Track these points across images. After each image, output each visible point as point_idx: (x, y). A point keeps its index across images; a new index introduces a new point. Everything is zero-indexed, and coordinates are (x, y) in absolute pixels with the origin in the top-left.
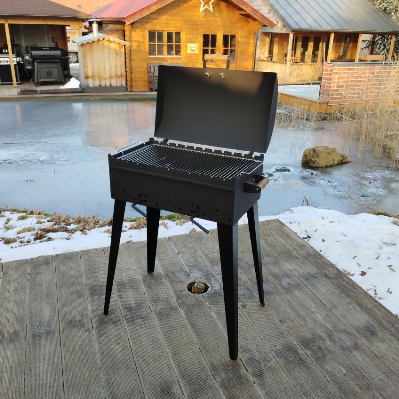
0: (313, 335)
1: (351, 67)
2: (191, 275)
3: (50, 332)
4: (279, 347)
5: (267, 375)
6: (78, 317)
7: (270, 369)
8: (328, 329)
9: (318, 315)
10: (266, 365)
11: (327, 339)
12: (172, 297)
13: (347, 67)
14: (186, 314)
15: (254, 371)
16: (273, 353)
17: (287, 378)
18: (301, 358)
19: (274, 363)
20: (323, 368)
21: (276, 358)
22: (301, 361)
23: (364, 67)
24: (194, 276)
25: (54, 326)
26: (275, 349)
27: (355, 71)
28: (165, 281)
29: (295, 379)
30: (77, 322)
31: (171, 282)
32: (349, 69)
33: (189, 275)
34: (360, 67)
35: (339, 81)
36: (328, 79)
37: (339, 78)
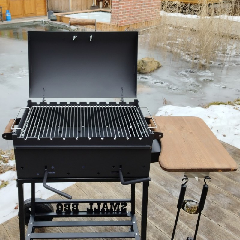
35: (123, 9)
36: (117, 8)
37: (123, 7)
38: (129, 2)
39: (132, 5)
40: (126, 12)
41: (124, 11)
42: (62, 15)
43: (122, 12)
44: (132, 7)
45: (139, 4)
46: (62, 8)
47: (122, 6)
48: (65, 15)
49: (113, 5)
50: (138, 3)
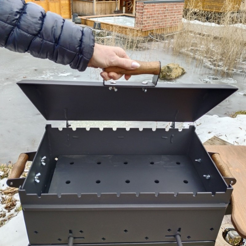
13: (152, 4)
27: (156, 7)
32: (153, 6)
34: (158, 4)
35: (147, 14)
36: (141, 13)
39: (156, 10)
42: (87, 18)
46: (86, 11)
47: (146, 10)
48: (89, 18)
49: (138, 10)
50: (162, 8)
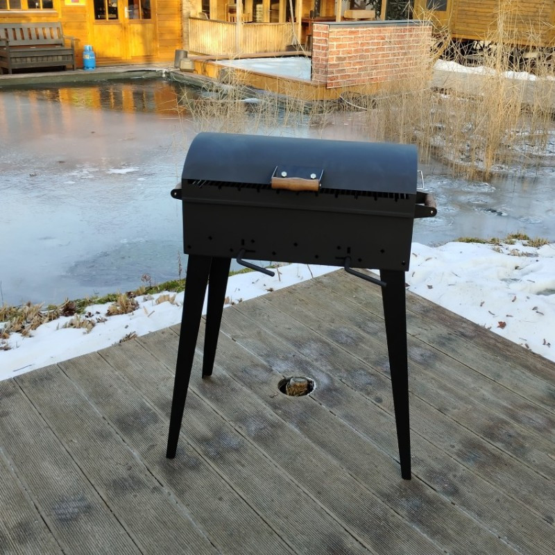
0: (492, 419)
1: (353, 29)
2: (274, 368)
3: (88, 509)
4: (458, 447)
5: (463, 489)
6: (123, 472)
7: (463, 480)
8: (505, 407)
9: (483, 391)
10: (455, 476)
11: (512, 422)
12: (264, 408)
13: (348, 30)
14: (301, 429)
15: (444, 488)
16: (455, 457)
17: (492, 487)
18: (494, 455)
19: (464, 470)
20: (529, 461)
21: (463, 463)
22: (497, 460)
23: (370, 29)
24: (279, 369)
25: (88, 497)
26: (454, 450)
27: (360, 35)
28: (238, 385)
29: (502, 485)
30: (126, 480)
31: (250, 386)
32: (351, 32)
33: (272, 370)
34: (365, 29)
35: (339, 51)
36: (323, 48)
37: (338, 46)
38: (353, 36)
39: (360, 42)
40: (345, 58)
41: (341, 55)
43: (335, 56)
44: (359, 48)
45: (376, 41)
47: (335, 43)
49: (317, 42)
50: (374, 39)
